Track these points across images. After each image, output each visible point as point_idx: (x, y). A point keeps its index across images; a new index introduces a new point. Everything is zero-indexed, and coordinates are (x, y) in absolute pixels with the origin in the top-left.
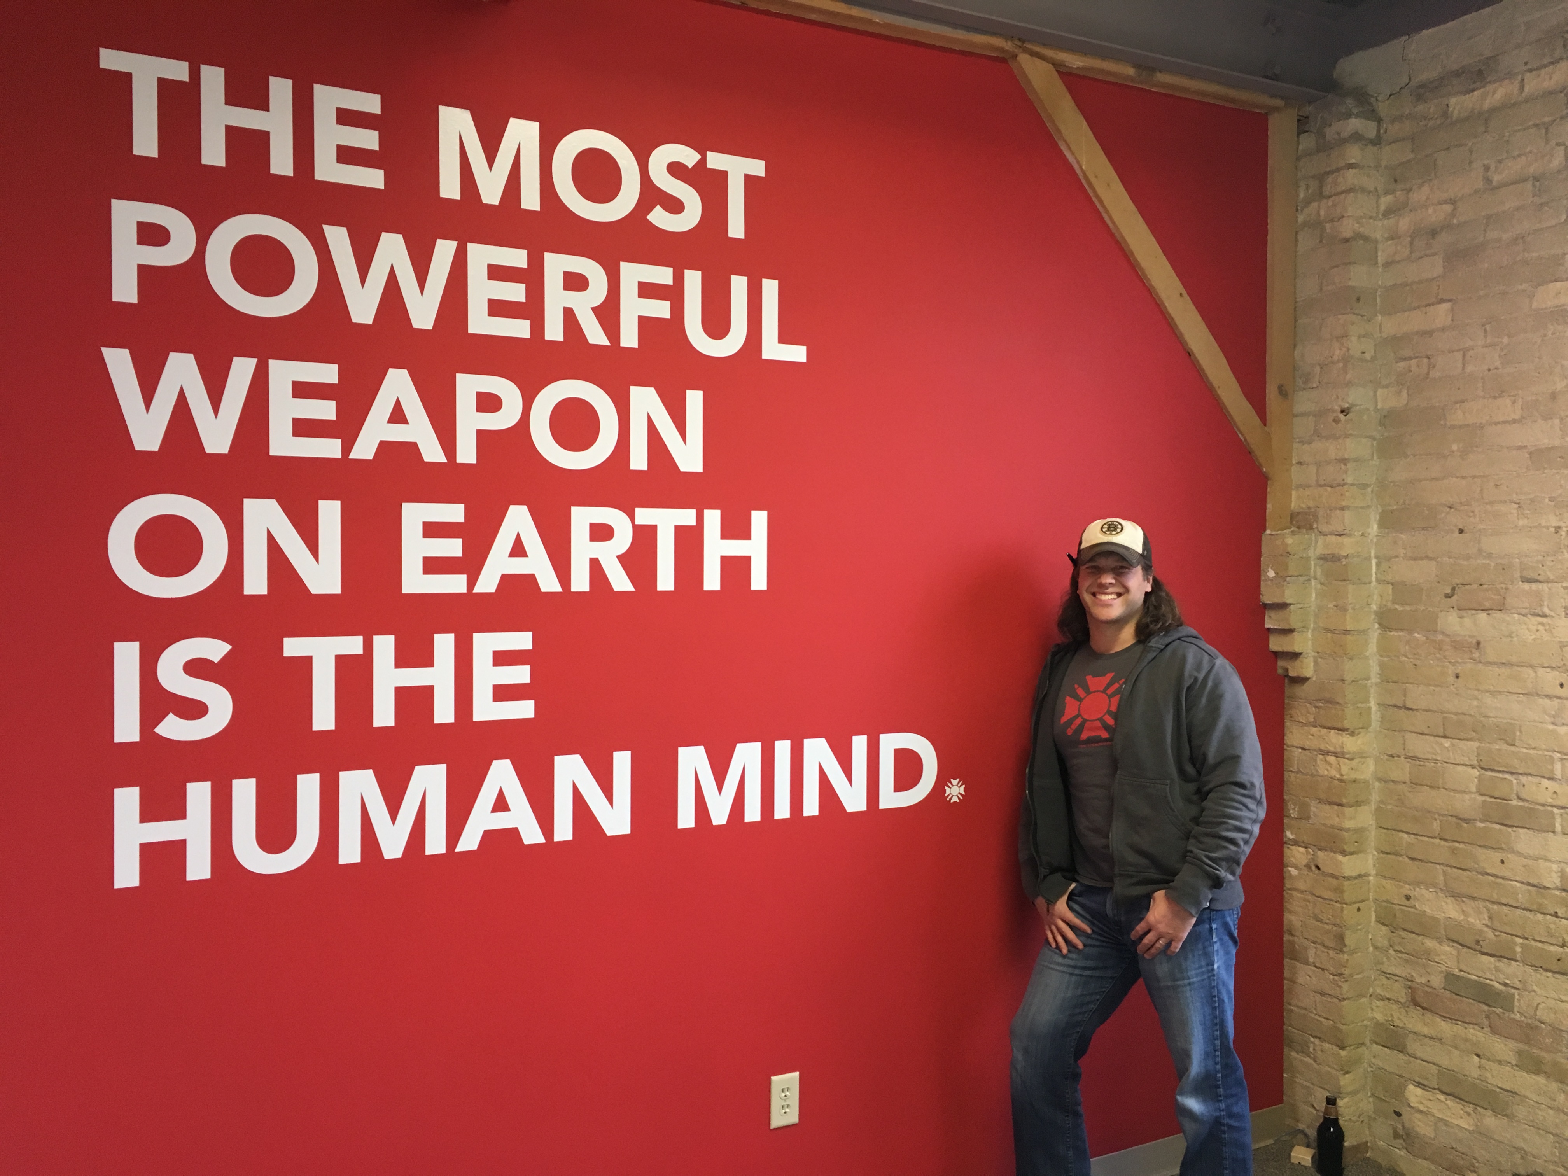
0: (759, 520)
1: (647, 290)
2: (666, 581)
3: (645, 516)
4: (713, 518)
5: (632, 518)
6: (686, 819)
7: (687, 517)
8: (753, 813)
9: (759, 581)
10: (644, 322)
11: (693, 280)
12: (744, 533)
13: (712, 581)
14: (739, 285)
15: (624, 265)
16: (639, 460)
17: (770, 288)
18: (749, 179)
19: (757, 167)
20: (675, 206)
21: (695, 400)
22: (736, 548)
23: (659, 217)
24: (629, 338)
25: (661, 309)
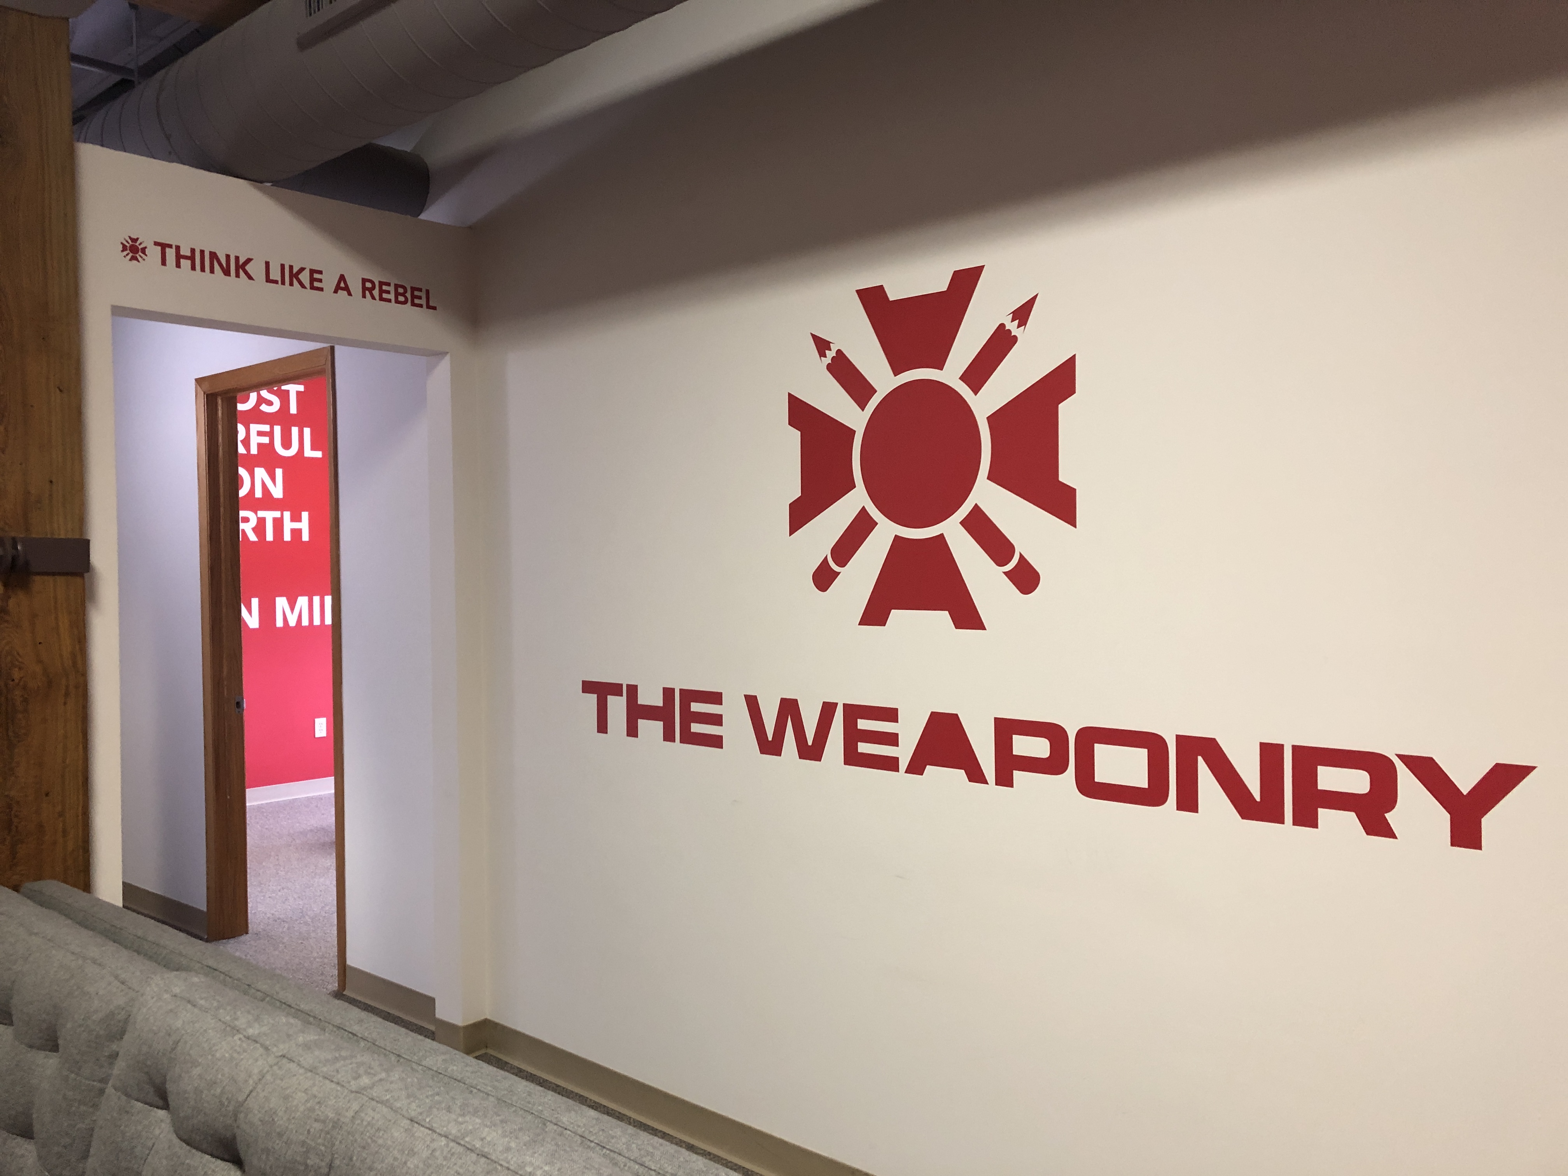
0: (305, 515)
1: (260, 434)
2: (270, 537)
3: (261, 514)
4: (287, 515)
5: (257, 515)
6: (280, 623)
7: (277, 514)
8: (305, 622)
9: (305, 537)
10: (260, 445)
11: (277, 429)
12: (299, 519)
13: (287, 537)
14: (295, 431)
15: (252, 426)
16: (258, 494)
17: (307, 431)
18: (298, 393)
19: (301, 388)
20: (270, 403)
21: (279, 472)
22: (296, 525)
23: (264, 408)
24: (254, 450)
25: (265, 440)
